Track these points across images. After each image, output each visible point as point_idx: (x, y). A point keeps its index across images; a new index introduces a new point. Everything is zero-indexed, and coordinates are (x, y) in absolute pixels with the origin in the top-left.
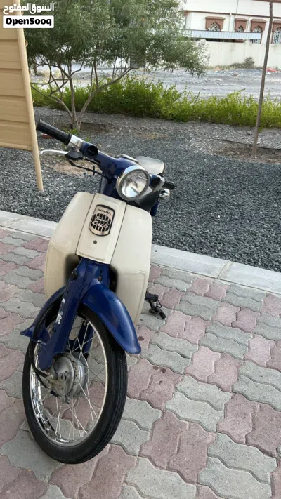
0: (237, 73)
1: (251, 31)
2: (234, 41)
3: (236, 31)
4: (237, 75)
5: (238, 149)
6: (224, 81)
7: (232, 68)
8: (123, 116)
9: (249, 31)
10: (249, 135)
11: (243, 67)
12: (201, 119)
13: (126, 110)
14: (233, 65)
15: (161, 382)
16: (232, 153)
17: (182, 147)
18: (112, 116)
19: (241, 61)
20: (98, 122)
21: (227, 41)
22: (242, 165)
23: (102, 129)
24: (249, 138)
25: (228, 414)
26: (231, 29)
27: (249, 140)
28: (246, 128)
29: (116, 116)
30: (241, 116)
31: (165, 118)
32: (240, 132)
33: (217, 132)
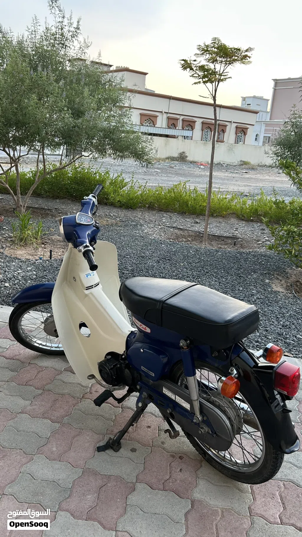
0: (173, 166)
1: (183, 129)
2: (167, 136)
3: (169, 128)
4: (173, 168)
5: (189, 236)
6: (162, 172)
7: (167, 161)
8: (69, 202)
9: (180, 128)
10: (197, 223)
11: (178, 161)
12: (149, 207)
13: (72, 196)
14: (168, 158)
15: (181, 469)
16: (184, 240)
17: (137, 233)
18: (58, 201)
19: (176, 155)
20: (43, 206)
21: (161, 135)
22: (199, 251)
23: (48, 214)
24: (198, 225)
25: (257, 496)
26: (165, 125)
27: (198, 228)
28: (193, 216)
29: (62, 200)
30: (187, 205)
31: (113, 205)
32: (188, 220)
33: (166, 219)
